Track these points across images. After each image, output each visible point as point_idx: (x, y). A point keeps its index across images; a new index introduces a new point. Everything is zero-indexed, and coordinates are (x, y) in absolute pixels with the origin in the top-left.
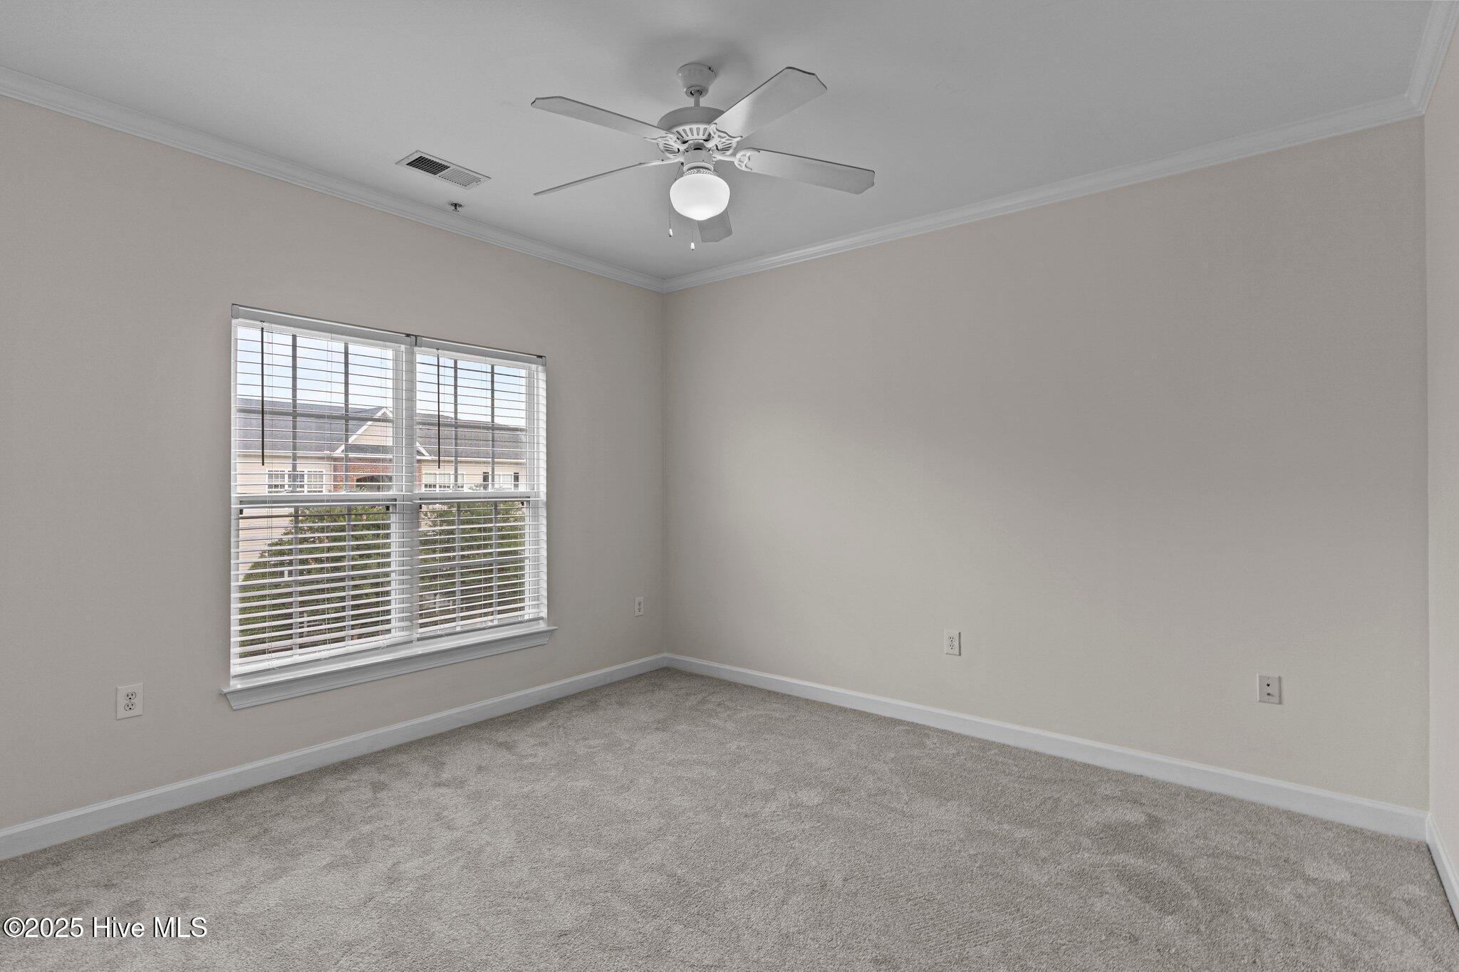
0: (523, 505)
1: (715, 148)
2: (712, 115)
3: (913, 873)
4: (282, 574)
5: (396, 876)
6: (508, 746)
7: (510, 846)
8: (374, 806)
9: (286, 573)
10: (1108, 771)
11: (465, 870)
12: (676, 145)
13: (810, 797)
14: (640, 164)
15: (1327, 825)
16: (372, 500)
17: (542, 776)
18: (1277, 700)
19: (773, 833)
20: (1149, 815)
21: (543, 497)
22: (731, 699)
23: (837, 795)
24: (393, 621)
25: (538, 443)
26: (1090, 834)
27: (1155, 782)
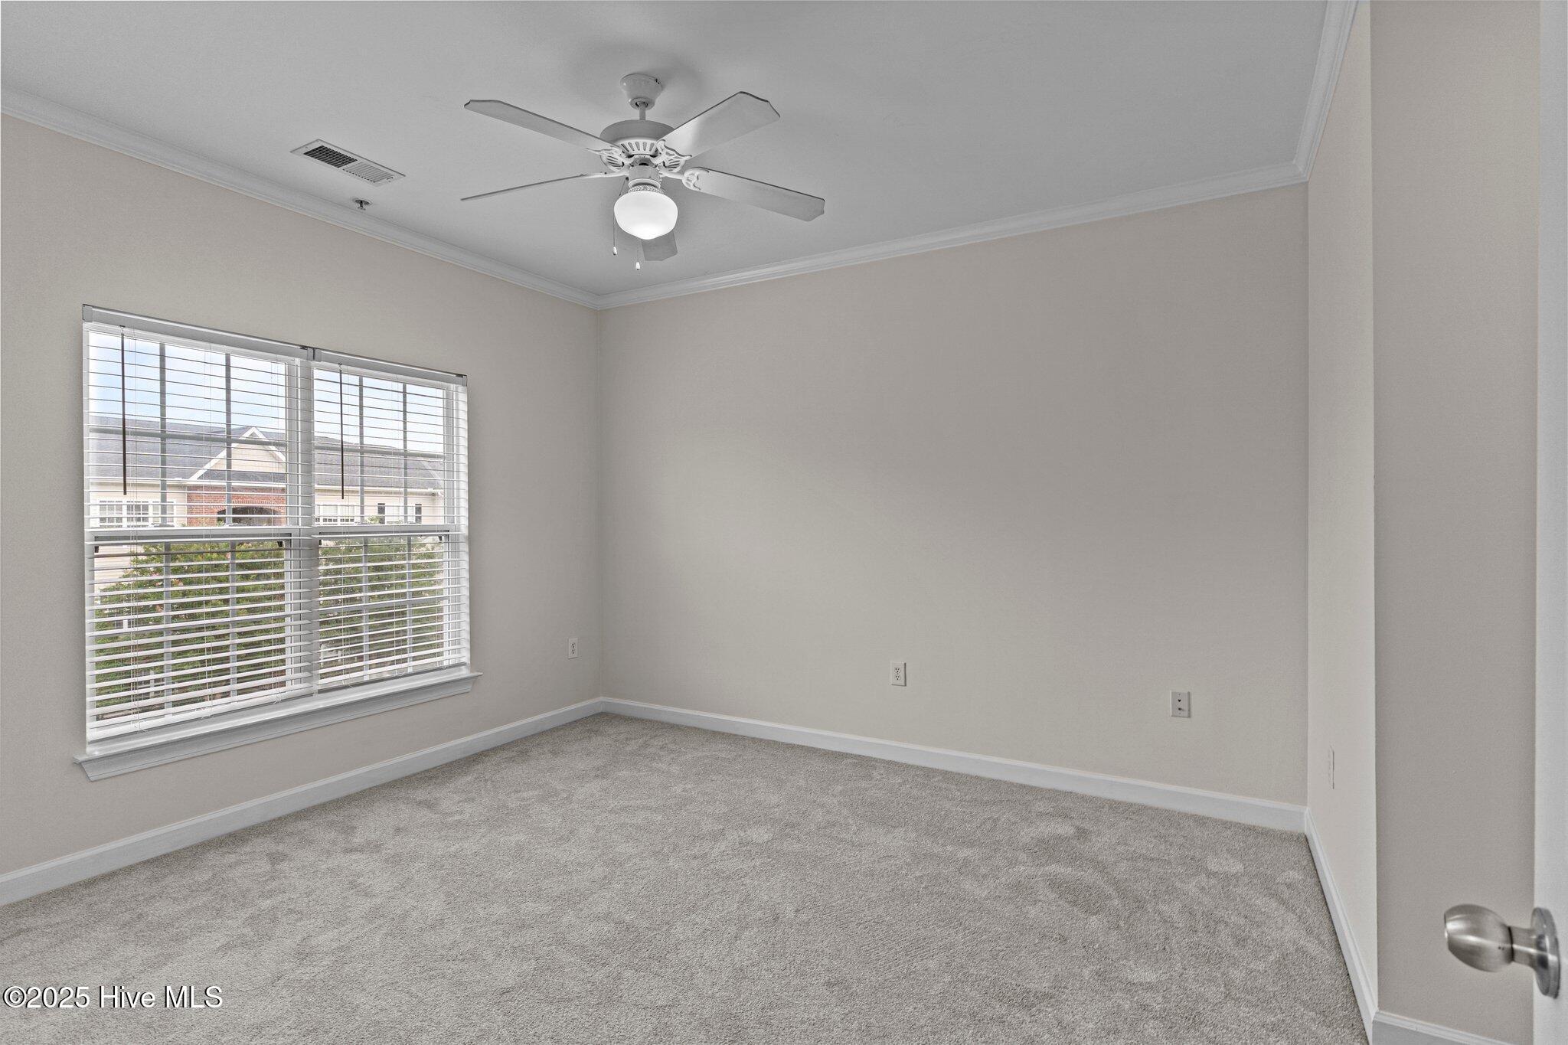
0: (441, 540)
1: (662, 164)
2: (660, 131)
3: (863, 898)
4: (119, 624)
5: (307, 951)
6: (430, 805)
7: (439, 909)
8: (273, 878)
9: (125, 623)
10: (1041, 790)
11: (389, 938)
12: (621, 159)
13: (760, 834)
14: (582, 175)
15: (1226, 825)
16: (261, 535)
17: (471, 833)
18: (1186, 714)
19: (723, 873)
20: (1078, 828)
21: (464, 531)
22: (674, 742)
23: (787, 831)
24: (288, 672)
25: (458, 471)
26: (1025, 848)
27: (1083, 798)
